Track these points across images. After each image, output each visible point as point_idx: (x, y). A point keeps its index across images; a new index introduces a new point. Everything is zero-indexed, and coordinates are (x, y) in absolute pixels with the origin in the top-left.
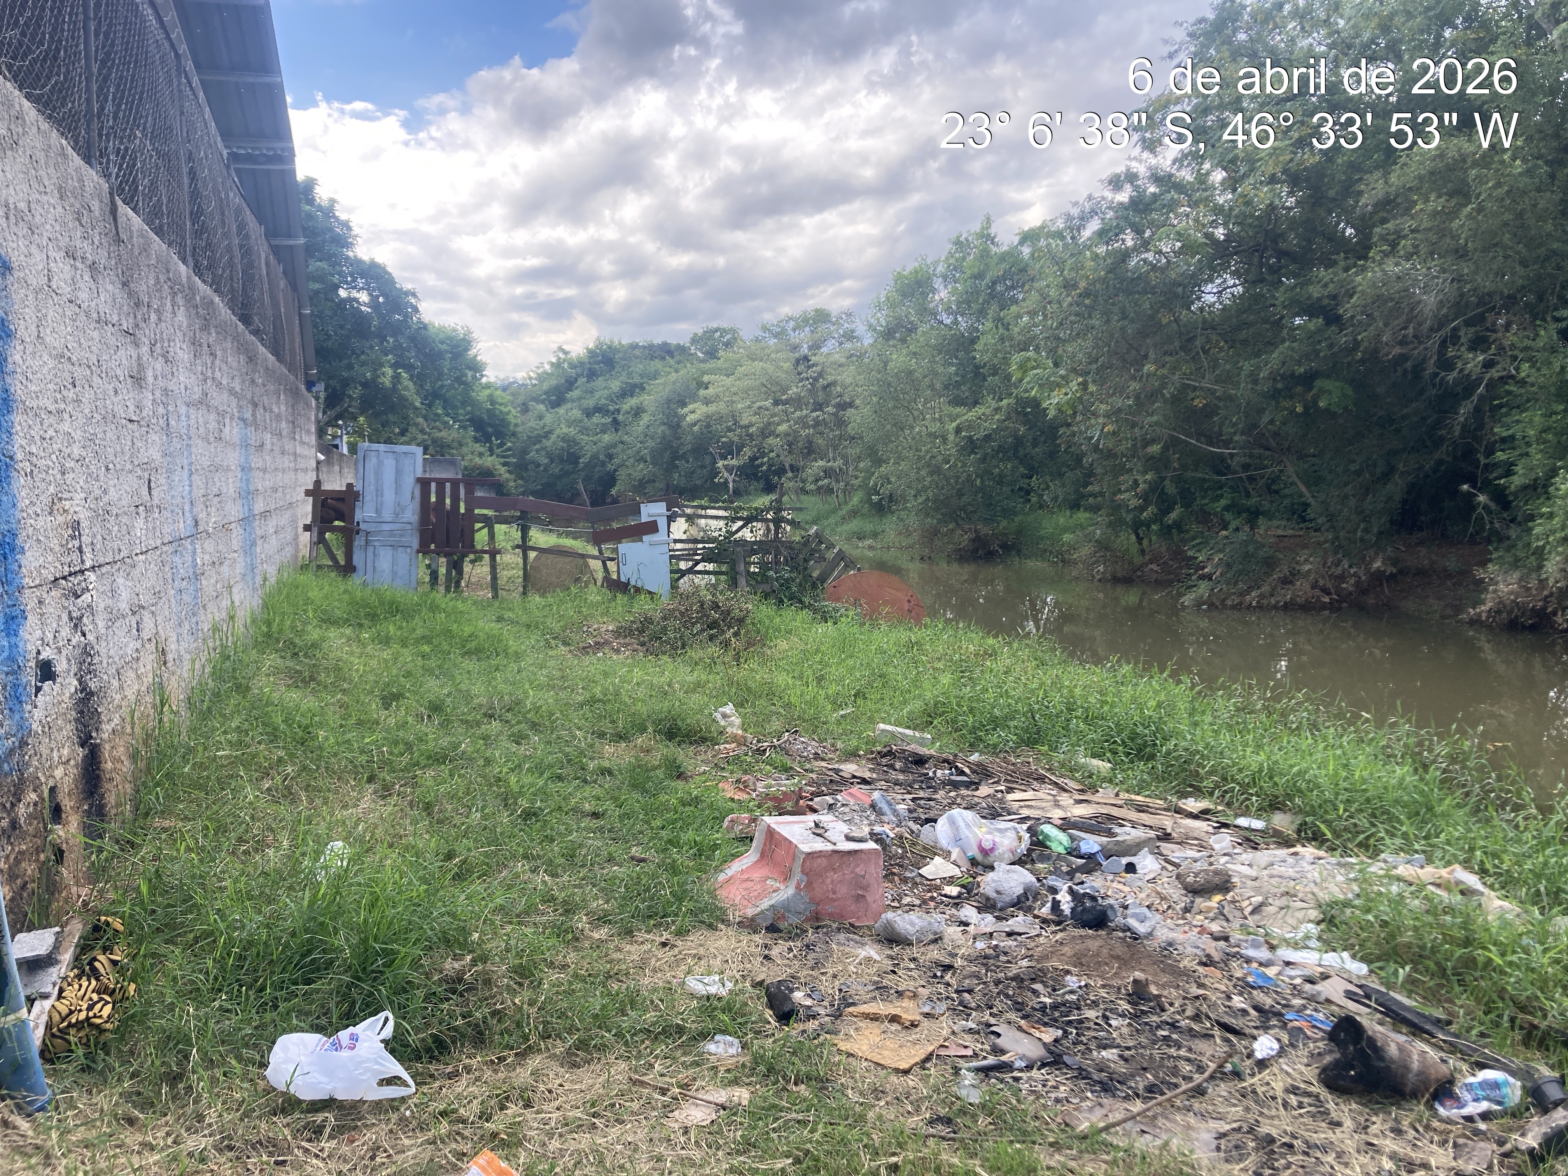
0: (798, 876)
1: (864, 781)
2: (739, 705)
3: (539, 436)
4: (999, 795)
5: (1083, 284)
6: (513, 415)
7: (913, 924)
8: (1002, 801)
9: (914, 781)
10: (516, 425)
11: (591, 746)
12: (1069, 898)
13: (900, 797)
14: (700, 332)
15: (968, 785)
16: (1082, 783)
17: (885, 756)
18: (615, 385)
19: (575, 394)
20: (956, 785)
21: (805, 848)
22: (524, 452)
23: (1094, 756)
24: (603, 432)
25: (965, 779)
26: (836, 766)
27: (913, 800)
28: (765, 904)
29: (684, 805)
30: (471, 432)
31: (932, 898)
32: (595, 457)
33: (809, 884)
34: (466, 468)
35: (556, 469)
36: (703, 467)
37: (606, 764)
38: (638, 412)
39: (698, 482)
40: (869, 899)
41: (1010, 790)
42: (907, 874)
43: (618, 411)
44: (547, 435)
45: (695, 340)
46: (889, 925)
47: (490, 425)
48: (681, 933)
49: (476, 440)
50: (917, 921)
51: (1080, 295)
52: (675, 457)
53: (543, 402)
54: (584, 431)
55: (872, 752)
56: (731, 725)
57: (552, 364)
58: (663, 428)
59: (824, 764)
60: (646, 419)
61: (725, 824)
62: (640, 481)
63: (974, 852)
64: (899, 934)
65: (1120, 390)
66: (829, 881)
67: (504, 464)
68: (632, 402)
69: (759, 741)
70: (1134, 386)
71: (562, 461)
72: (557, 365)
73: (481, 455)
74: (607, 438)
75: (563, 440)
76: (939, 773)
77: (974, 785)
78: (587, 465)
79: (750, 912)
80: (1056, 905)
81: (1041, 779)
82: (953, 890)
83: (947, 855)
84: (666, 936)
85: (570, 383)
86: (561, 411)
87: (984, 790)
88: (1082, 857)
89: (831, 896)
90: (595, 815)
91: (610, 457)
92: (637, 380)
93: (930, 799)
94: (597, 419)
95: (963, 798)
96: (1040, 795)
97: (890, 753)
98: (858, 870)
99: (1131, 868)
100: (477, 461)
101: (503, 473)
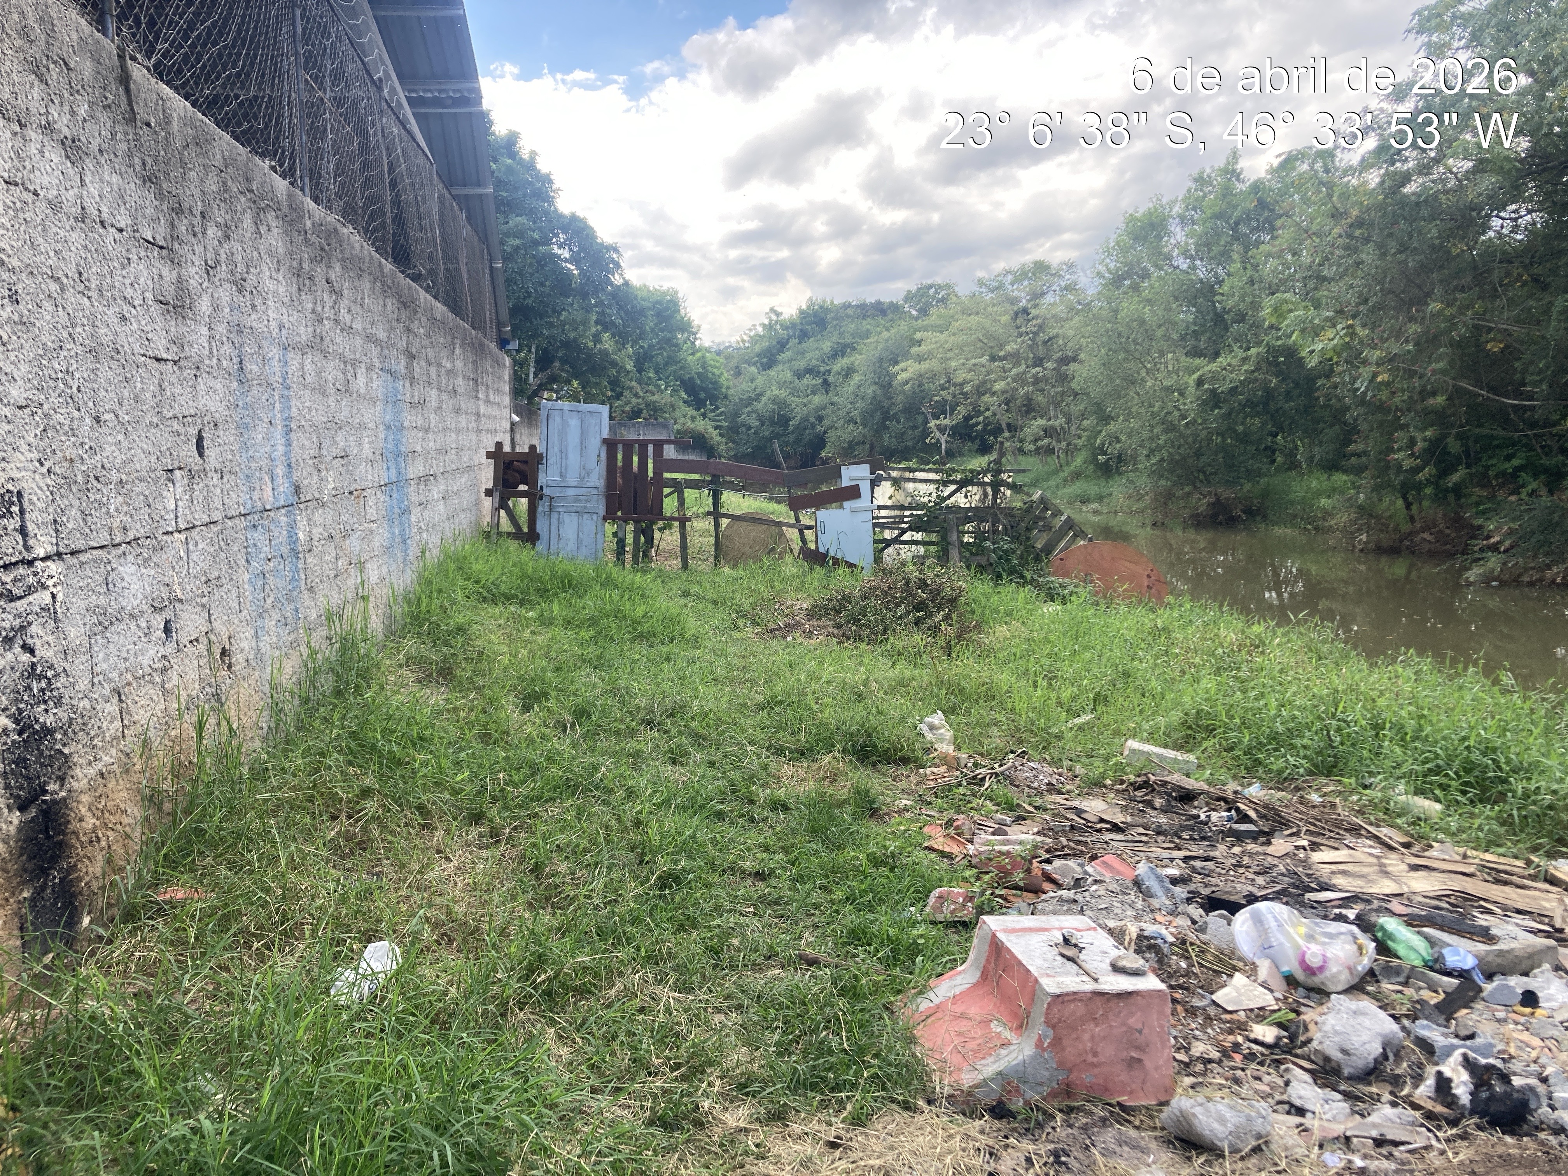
0: (1038, 1028)
1: (1116, 828)
2: (949, 712)
3: (750, 398)
4: (1301, 854)
5: (1355, 212)
6: (726, 378)
7: (1222, 1121)
8: (1305, 863)
9: (1183, 828)
10: (728, 388)
11: (765, 767)
12: (1465, 1076)
13: (1165, 854)
14: (914, 289)
15: (1254, 836)
16: (1407, 834)
17: (1140, 788)
18: (827, 346)
19: (786, 355)
20: (1240, 837)
21: (1051, 985)
22: (736, 415)
23: (1419, 792)
24: (814, 393)
25: (1252, 827)
26: (1076, 803)
27: (1186, 859)
28: (990, 1068)
29: (876, 866)
30: (684, 396)
31: (1236, 1046)
32: (805, 419)
33: (1057, 1042)
34: (678, 432)
35: (766, 432)
36: (915, 427)
37: (781, 793)
38: (848, 373)
39: (909, 444)
40: (1148, 1064)
41: (1315, 847)
42: (1197, 1002)
43: (829, 371)
44: (758, 397)
45: (908, 298)
46: (1184, 1119)
47: (704, 390)
48: (858, 1121)
49: (689, 404)
50: (1228, 1114)
51: (1351, 226)
52: (886, 416)
53: (755, 364)
54: (795, 392)
55: (1122, 782)
56: (941, 740)
57: (764, 326)
58: (874, 388)
59: (1059, 799)
60: (857, 378)
61: (932, 900)
62: (850, 443)
63: (1291, 966)
64: (1199, 1135)
65: (1397, 334)
66: (1086, 1037)
67: (716, 428)
68: (844, 362)
69: (976, 765)
70: (1414, 328)
71: (772, 423)
72: (769, 327)
73: (693, 418)
74: (817, 400)
75: (774, 402)
76: (1214, 816)
77: (1265, 836)
78: (797, 427)
79: (967, 1079)
80: (1443, 1085)
81: (1355, 830)
82: (1267, 1033)
83: (1252, 971)
84: (839, 1126)
85: (782, 345)
86: (772, 373)
87: (1280, 845)
88: (1448, 973)
89: (1090, 1059)
90: (760, 876)
91: (820, 419)
92: (848, 340)
93: (1207, 859)
94: (807, 380)
95: (1251, 855)
96: (1358, 855)
97: (1146, 784)
98: (1131, 1021)
99: (1530, 999)
100: (690, 425)
101: (714, 436)
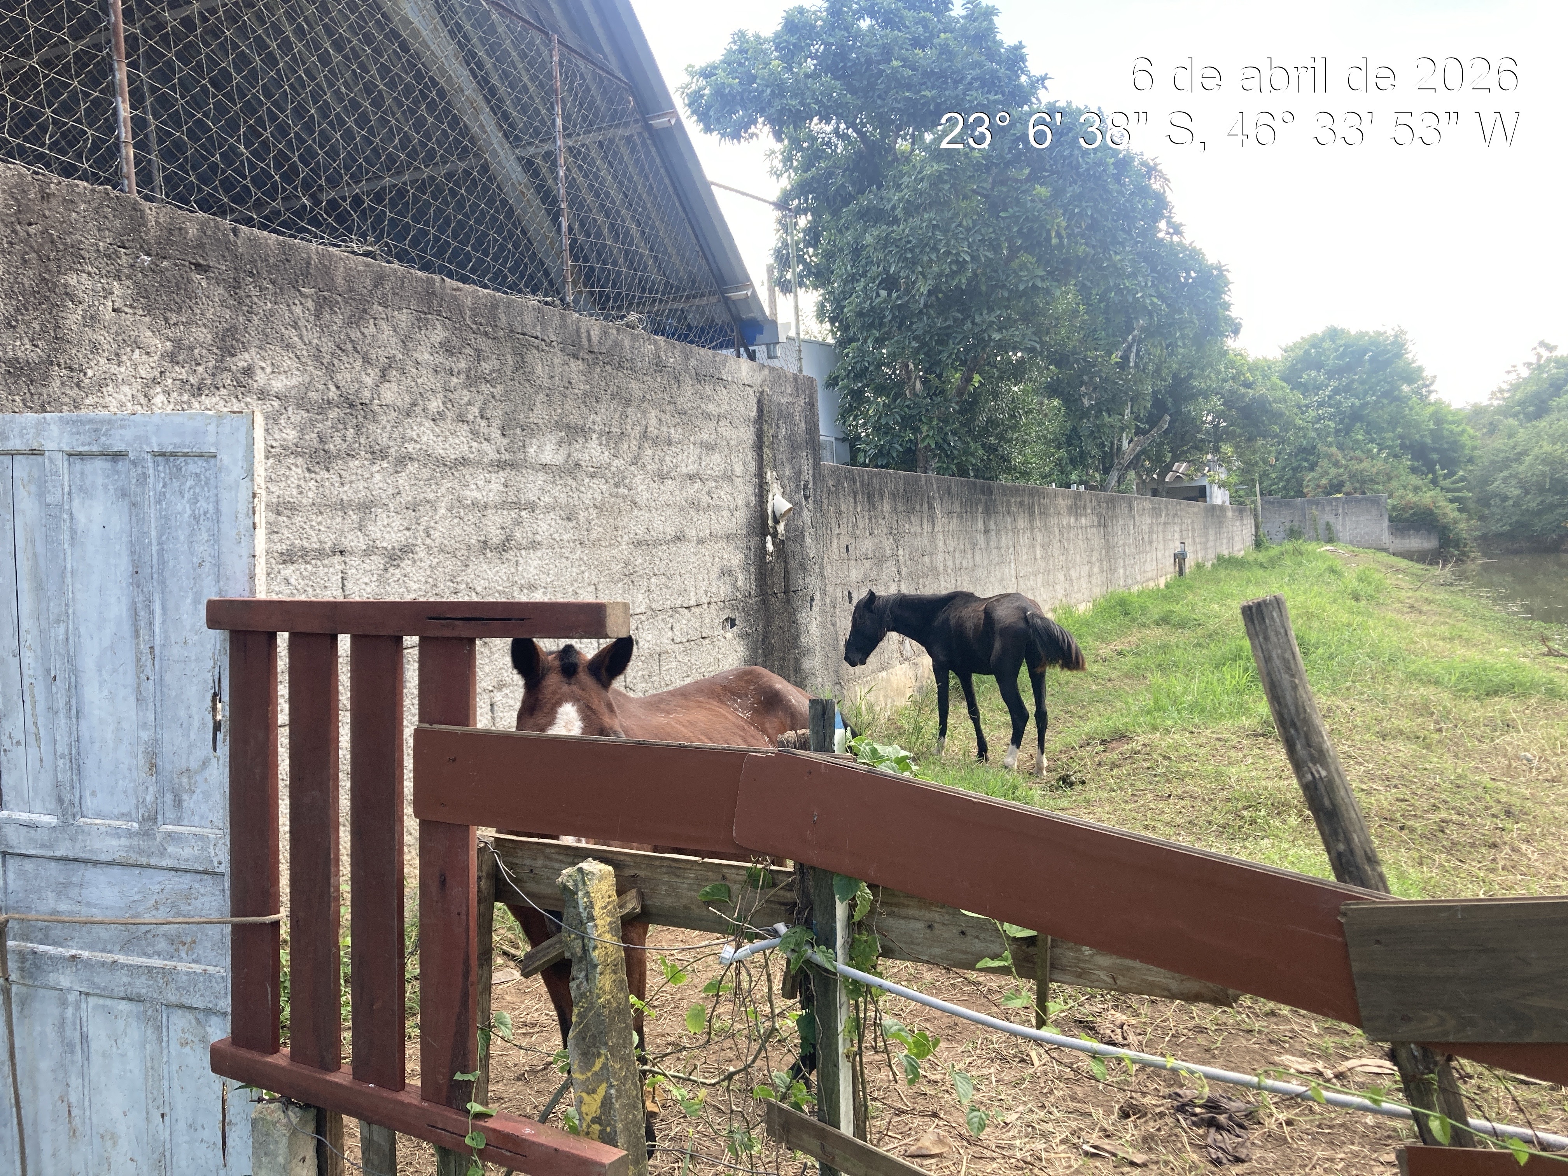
3: (1507, 459)
6: (1471, 436)
30: (1407, 461)
34: (1394, 508)
44: (1519, 458)
47: (1435, 450)
49: (1413, 470)
53: (1516, 415)
67: (1452, 501)
71: (1542, 490)
72: (1538, 367)
75: (1544, 462)
100: (1411, 497)
101: (1449, 511)
